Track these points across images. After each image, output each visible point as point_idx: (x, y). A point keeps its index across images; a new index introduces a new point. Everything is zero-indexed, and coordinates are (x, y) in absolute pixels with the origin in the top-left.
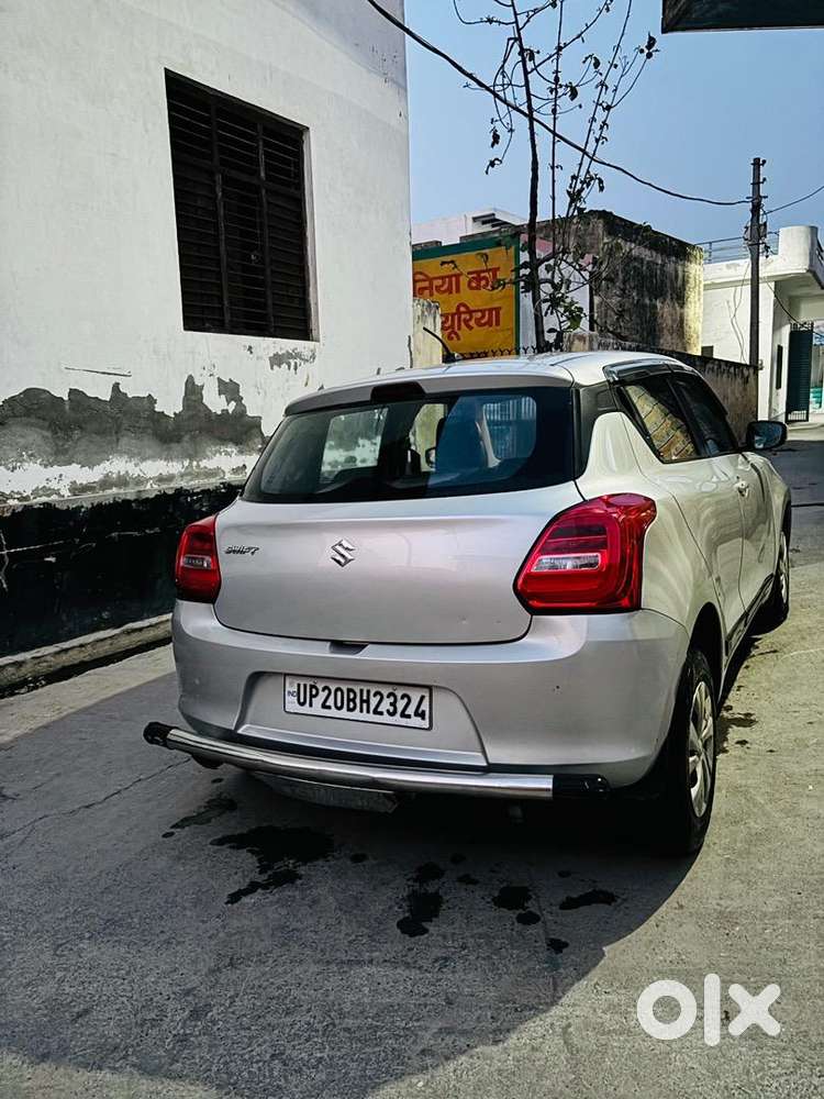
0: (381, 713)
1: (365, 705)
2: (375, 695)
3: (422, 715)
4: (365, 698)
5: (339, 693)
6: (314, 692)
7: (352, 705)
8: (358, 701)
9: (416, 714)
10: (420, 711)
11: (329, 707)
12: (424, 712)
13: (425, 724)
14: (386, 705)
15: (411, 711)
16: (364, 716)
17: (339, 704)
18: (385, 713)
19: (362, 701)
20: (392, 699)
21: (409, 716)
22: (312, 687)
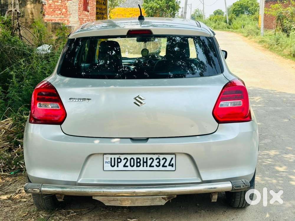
0: (153, 166)
1: (145, 164)
2: (150, 159)
3: (172, 166)
4: (145, 160)
5: (132, 160)
6: (119, 160)
7: (139, 164)
8: (142, 162)
9: (169, 165)
10: (171, 164)
12: (173, 164)
13: (173, 169)
14: (155, 163)
15: (167, 164)
16: (145, 168)
17: (132, 165)
18: (155, 166)
19: (144, 162)
20: (158, 160)
21: (166, 166)
22: (118, 159)
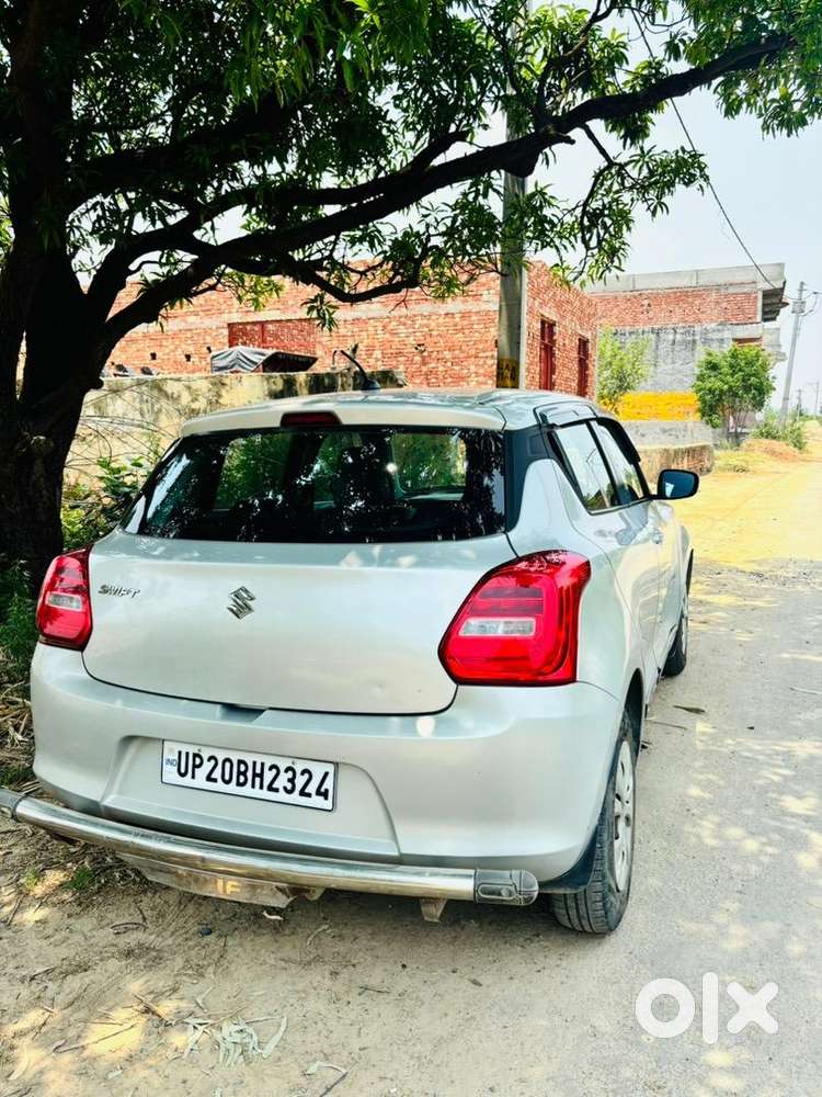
0: (277, 790)
1: (258, 780)
2: (270, 769)
3: (325, 795)
4: (258, 771)
5: (228, 765)
6: (198, 761)
7: (242, 779)
8: (250, 774)
9: (318, 793)
10: (323, 790)
11: (215, 780)
12: (327, 791)
13: (328, 804)
14: (282, 782)
15: (311, 789)
16: (257, 792)
17: (227, 777)
18: (281, 790)
19: (255, 775)
20: (290, 774)
21: (309, 795)
22: (195, 755)
